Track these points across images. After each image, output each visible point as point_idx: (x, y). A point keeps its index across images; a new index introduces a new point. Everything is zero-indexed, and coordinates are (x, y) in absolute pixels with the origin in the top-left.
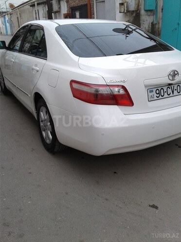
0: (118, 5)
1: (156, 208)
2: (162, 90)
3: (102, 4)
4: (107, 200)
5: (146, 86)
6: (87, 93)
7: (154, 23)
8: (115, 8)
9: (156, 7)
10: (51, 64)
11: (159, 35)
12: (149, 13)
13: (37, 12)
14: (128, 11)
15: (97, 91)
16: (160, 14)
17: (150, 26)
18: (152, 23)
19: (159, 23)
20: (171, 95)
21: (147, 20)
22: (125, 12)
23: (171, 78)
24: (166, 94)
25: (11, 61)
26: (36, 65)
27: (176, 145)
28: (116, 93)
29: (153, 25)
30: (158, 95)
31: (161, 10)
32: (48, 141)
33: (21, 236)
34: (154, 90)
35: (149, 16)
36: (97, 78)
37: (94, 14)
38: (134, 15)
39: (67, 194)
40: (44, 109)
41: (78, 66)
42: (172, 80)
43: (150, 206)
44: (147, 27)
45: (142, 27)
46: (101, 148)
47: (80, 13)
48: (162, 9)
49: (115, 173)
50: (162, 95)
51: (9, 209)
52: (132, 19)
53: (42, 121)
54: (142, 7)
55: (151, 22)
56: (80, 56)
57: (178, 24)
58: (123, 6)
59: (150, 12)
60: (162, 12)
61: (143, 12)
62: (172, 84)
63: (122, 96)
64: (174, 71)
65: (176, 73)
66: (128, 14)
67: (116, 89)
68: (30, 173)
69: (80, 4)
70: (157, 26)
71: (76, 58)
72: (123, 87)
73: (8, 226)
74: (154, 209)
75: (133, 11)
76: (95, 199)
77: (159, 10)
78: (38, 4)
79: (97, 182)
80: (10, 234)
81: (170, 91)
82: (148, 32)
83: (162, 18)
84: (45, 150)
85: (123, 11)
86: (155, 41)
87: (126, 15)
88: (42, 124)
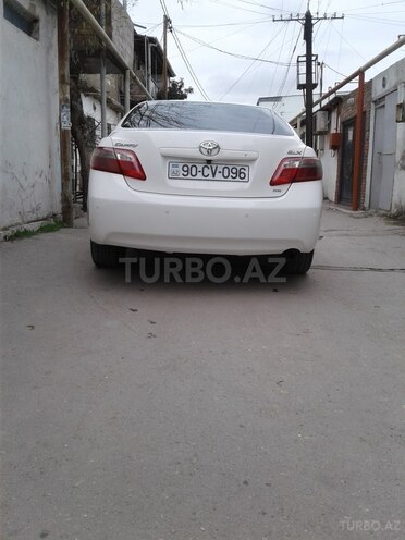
2: (194, 169)
5: (165, 157)
20: (210, 177)
23: (204, 151)
24: (200, 174)
30: (185, 174)
34: (181, 165)
37: (368, 130)
42: (207, 155)
50: (194, 173)
58: (402, 109)
81: (208, 172)
85: (401, 118)
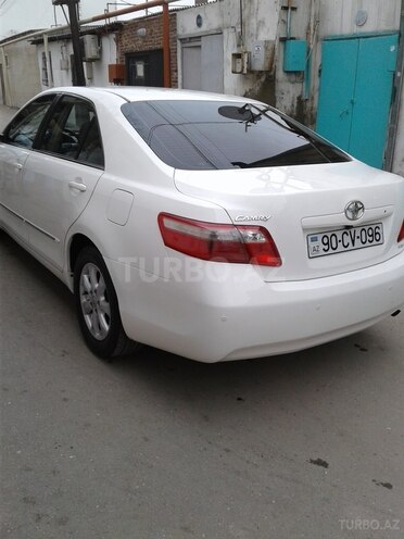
0: (228, 56)
1: (325, 465)
2: (334, 238)
3: (194, 51)
4: (227, 451)
5: (305, 230)
6: (192, 239)
7: (304, 98)
8: (221, 62)
9: (308, 66)
10: (113, 178)
11: (313, 122)
12: (293, 78)
13: (47, 56)
14: (250, 71)
15: (214, 235)
16: (315, 81)
17: (295, 105)
18: (299, 98)
19: (313, 98)
20: (350, 247)
21: (288, 92)
22: (245, 72)
23: (350, 215)
24: (340, 244)
25: (15, 167)
26: (79, 180)
27: (356, 345)
28: (249, 241)
29: (301, 102)
30: (326, 247)
31: (317, 72)
32: (97, 335)
33: (62, 522)
34: (320, 237)
35: (293, 83)
36: (212, 210)
37: (176, 71)
38: (263, 79)
39: (146, 440)
40: (92, 269)
41: (173, 184)
42: (353, 219)
43: (312, 461)
44: (289, 105)
45: (278, 105)
46: (217, 348)
47: (145, 67)
48: (320, 71)
49: (239, 399)
50: (334, 246)
51: (30, 470)
52: (258, 88)
53: (86, 293)
54: (279, 65)
55: (297, 95)
56: (177, 166)
57: (352, 102)
58: (240, 60)
59: (296, 75)
60: (320, 76)
61: (280, 75)
62: (352, 227)
63: (260, 246)
64: (356, 203)
65: (360, 206)
66: (251, 76)
67: (250, 233)
68: (65, 400)
69: (146, 48)
70: (309, 104)
71: (168, 170)
72: (263, 230)
73: (34, 503)
74: (321, 468)
75: (261, 72)
76: (205, 449)
77: (314, 72)
78: (51, 40)
79: (206, 418)
80: (39, 518)
81: (347, 239)
82: (291, 116)
83: (319, 89)
84: (91, 354)
85: (239, 70)
86: (307, 136)
87: (247, 78)
88: (83, 300)
